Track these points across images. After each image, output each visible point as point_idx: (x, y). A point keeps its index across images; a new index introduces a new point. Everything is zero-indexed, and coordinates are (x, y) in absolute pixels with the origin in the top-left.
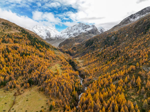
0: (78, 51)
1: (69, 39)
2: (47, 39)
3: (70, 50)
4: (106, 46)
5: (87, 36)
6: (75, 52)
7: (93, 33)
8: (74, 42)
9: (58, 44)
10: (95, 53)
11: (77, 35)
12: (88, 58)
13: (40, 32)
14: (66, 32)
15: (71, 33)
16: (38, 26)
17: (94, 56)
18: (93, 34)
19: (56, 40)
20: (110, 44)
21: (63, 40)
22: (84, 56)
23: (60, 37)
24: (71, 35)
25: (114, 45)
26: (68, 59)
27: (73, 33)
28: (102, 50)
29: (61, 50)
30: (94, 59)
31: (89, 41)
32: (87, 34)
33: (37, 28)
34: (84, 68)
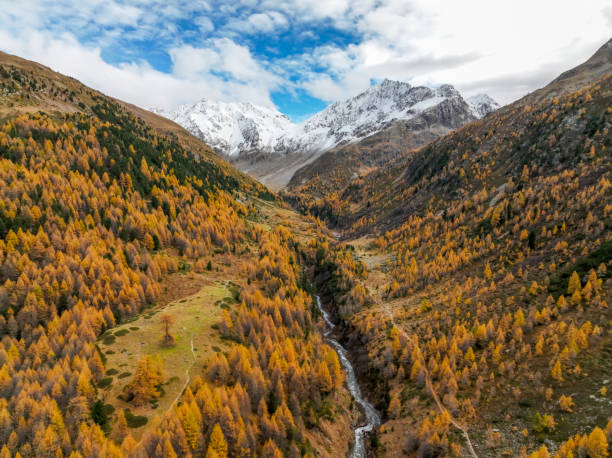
0: (369, 205)
1: (336, 150)
2: (244, 156)
3: (333, 198)
4: (526, 171)
5: (415, 137)
6: (354, 208)
7: (445, 120)
8: (354, 164)
9: (289, 174)
10: (462, 216)
11: (371, 134)
12: (421, 241)
13: (218, 127)
14: (324, 122)
15: (348, 128)
16: (210, 103)
17: (453, 229)
18: (445, 125)
19: (279, 159)
20: (556, 161)
21: (312, 155)
22: (398, 232)
23: (298, 146)
24: (343, 134)
25: (590, 160)
26: (310, 246)
27: (354, 128)
28: (501, 194)
29: (293, 201)
30: (454, 249)
31: (426, 155)
32: (417, 127)
33: (204, 112)
34: (389, 311)
